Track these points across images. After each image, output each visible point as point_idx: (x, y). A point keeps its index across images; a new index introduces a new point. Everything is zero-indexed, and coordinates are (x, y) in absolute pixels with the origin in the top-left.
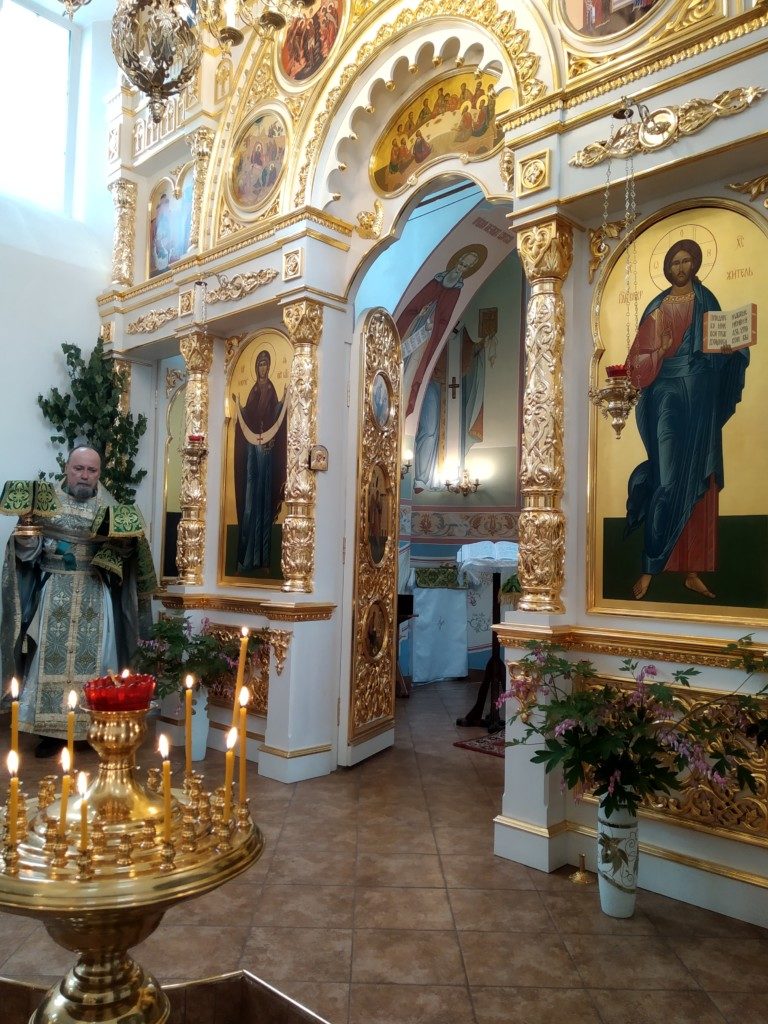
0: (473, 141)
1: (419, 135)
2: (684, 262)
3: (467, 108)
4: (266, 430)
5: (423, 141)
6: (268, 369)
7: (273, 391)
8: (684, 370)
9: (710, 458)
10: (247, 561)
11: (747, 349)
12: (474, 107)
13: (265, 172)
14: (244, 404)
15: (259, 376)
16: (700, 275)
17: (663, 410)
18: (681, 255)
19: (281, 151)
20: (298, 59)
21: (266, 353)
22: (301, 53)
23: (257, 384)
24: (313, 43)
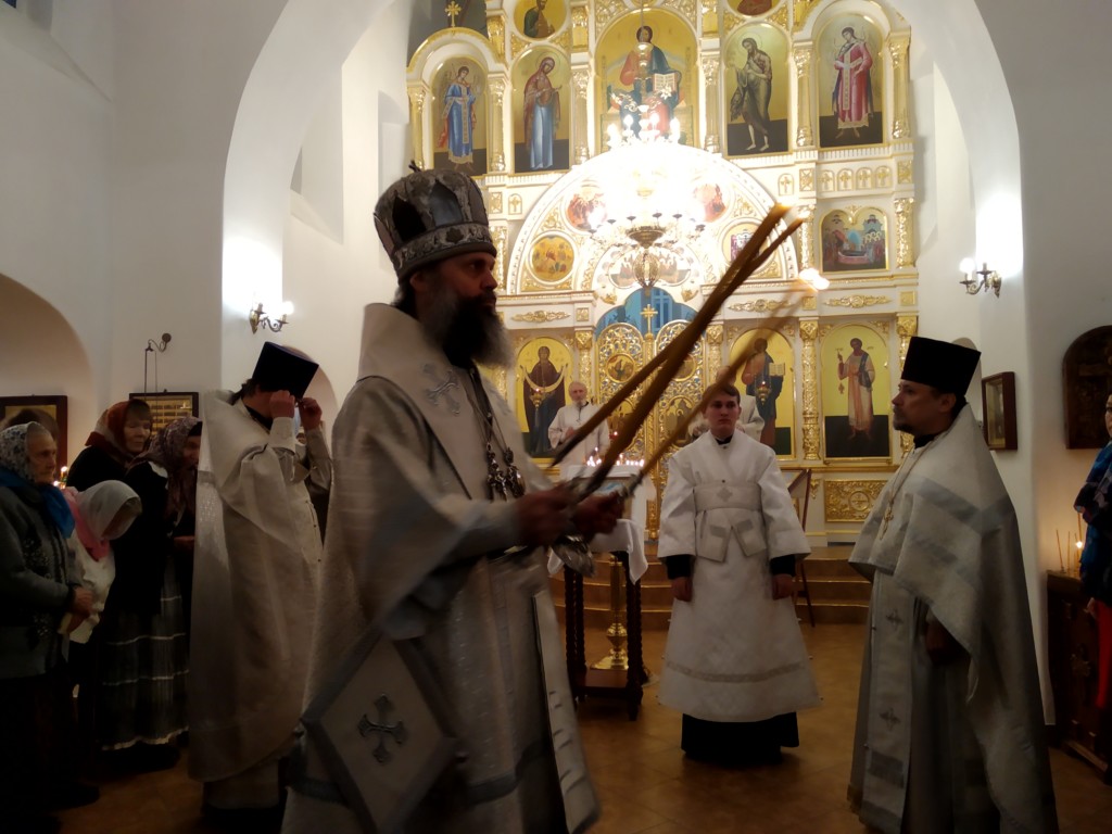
4: (548, 385)
6: (548, 356)
7: (552, 368)
10: (537, 450)
11: (782, 376)
13: (557, 265)
14: (530, 371)
15: (541, 358)
16: (767, 350)
19: (569, 257)
20: (579, 217)
21: (547, 348)
22: (581, 216)
23: (540, 362)
24: (589, 213)
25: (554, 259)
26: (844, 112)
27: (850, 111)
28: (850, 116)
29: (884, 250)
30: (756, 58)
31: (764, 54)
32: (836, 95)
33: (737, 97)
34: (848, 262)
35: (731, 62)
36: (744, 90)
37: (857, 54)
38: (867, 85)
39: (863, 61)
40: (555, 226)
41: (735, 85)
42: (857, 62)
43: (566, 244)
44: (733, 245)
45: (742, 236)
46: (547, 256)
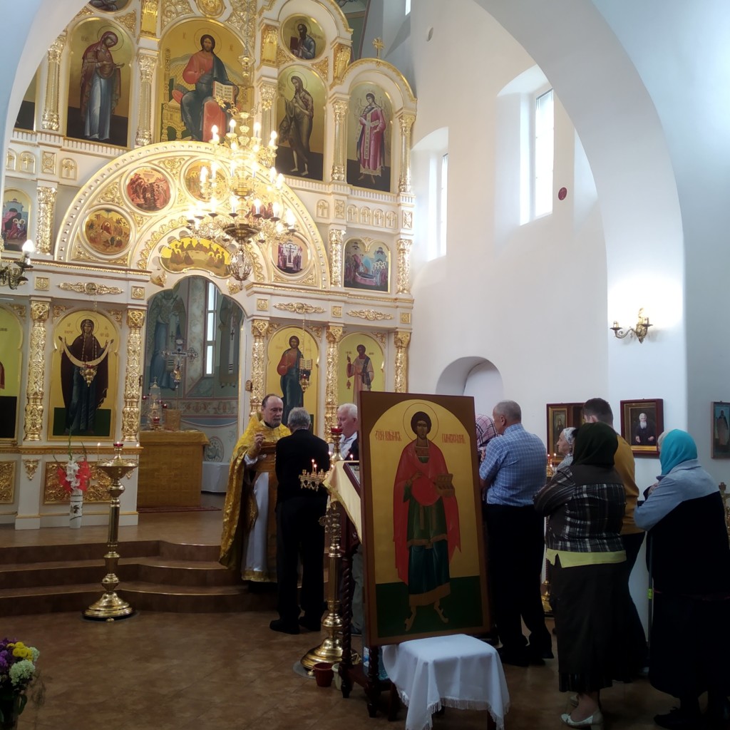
0: (214, 269)
1: (187, 253)
2: (294, 342)
3: (211, 255)
4: (90, 360)
5: (189, 256)
6: (92, 330)
7: (96, 342)
8: (294, 374)
9: (300, 398)
10: (74, 427)
11: (310, 370)
12: (215, 256)
13: (113, 239)
14: (70, 343)
15: (84, 331)
16: (299, 347)
17: (288, 383)
18: (294, 340)
19: (125, 234)
20: (139, 197)
21: (91, 322)
22: (141, 196)
23: (82, 335)
24: (150, 196)
25: (110, 233)
26: (365, 160)
27: (369, 160)
28: (369, 165)
29: (387, 277)
30: (301, 95)
31: (308, 94)
32: (359, 144)
33: (285, 124)
34: (363, 282)
35: (281, 92)
36: (291, 119)
37: (375, 117)
38: (382, 143)
39: (379, 123)
40: (113, 200)
41: (284, 113)
42: (376, 123)
43: (124, 220)
44: (280, 251)
45: (288, 246)
46: (102, 228)
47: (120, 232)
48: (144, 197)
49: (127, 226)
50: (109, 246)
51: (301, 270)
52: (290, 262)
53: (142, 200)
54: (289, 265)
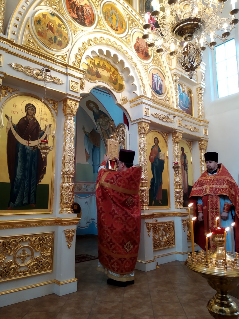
1: (97, 69)
4: (33, 139)
6: (34, 113)
7: (37, 125)
8: (157, 162)
9: (161, 179)
11: (164, 161)
12: (113, 76)
14: (16, 122)
17: (155, 168)
18: (156, 140)
19: (65, 37)
20: (74, 12)
21: (33, 106)
22: (76, 12)
23: (26, 117)
24: (81, 14)
25: (53, 33)
40: (56, 7)
43: (63, 26)
44: (153, 79)
45: (156, 76)
46: (47, 27)
47: (61, 34)
48: (77, 14)
49: (66, 32)
50: (53, 43)
51: (163, 93)
52: (158, 87)
53: (76, 16)
54: (158, 89)
